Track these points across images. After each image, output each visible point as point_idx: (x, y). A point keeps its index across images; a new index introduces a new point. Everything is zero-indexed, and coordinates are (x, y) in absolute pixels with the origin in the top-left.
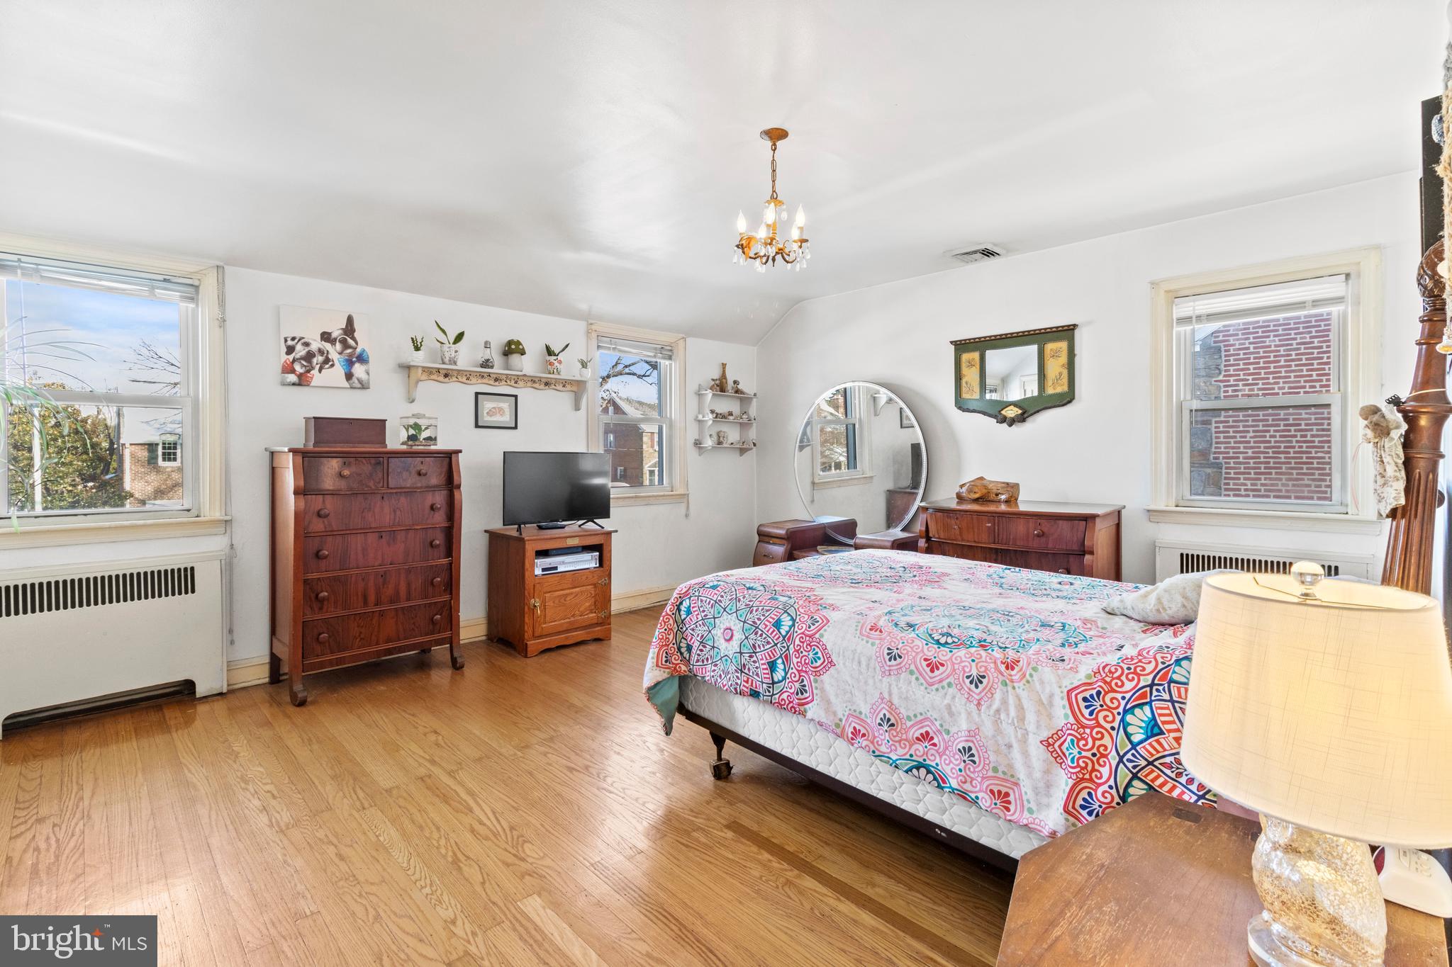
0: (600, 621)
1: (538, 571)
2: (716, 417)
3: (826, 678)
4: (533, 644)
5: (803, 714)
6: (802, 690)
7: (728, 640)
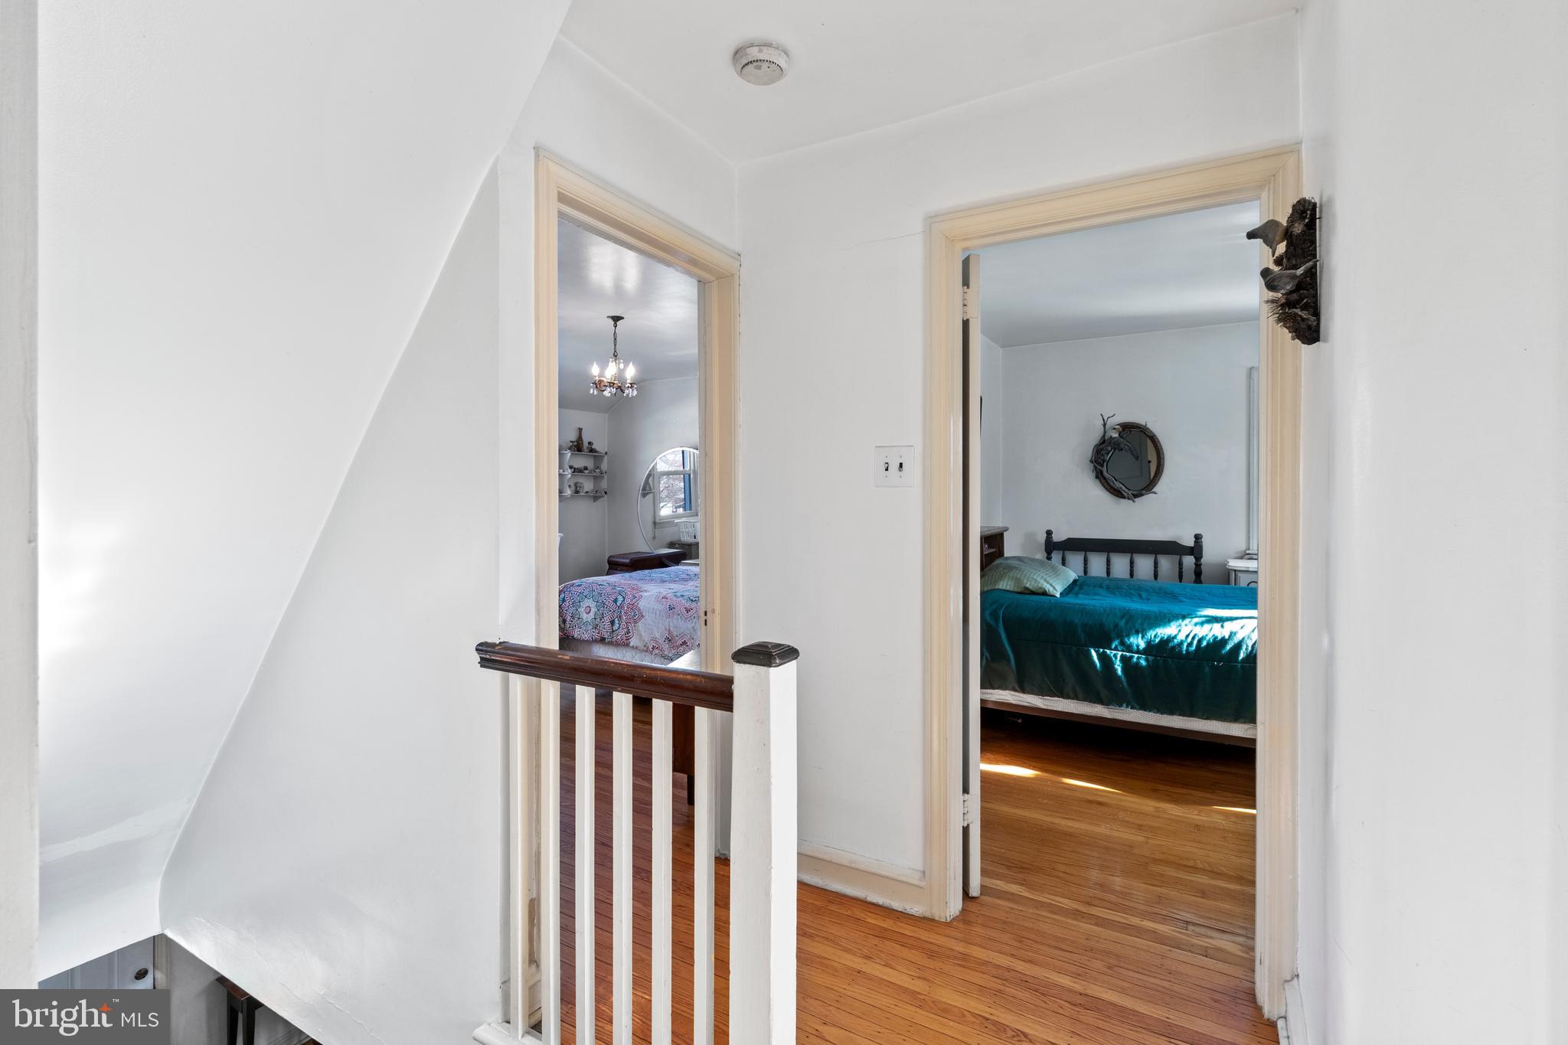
2: (574, 472)
3: (640, 624)
5: (627, 645)
6: (628, 632)
7: (588, 613)
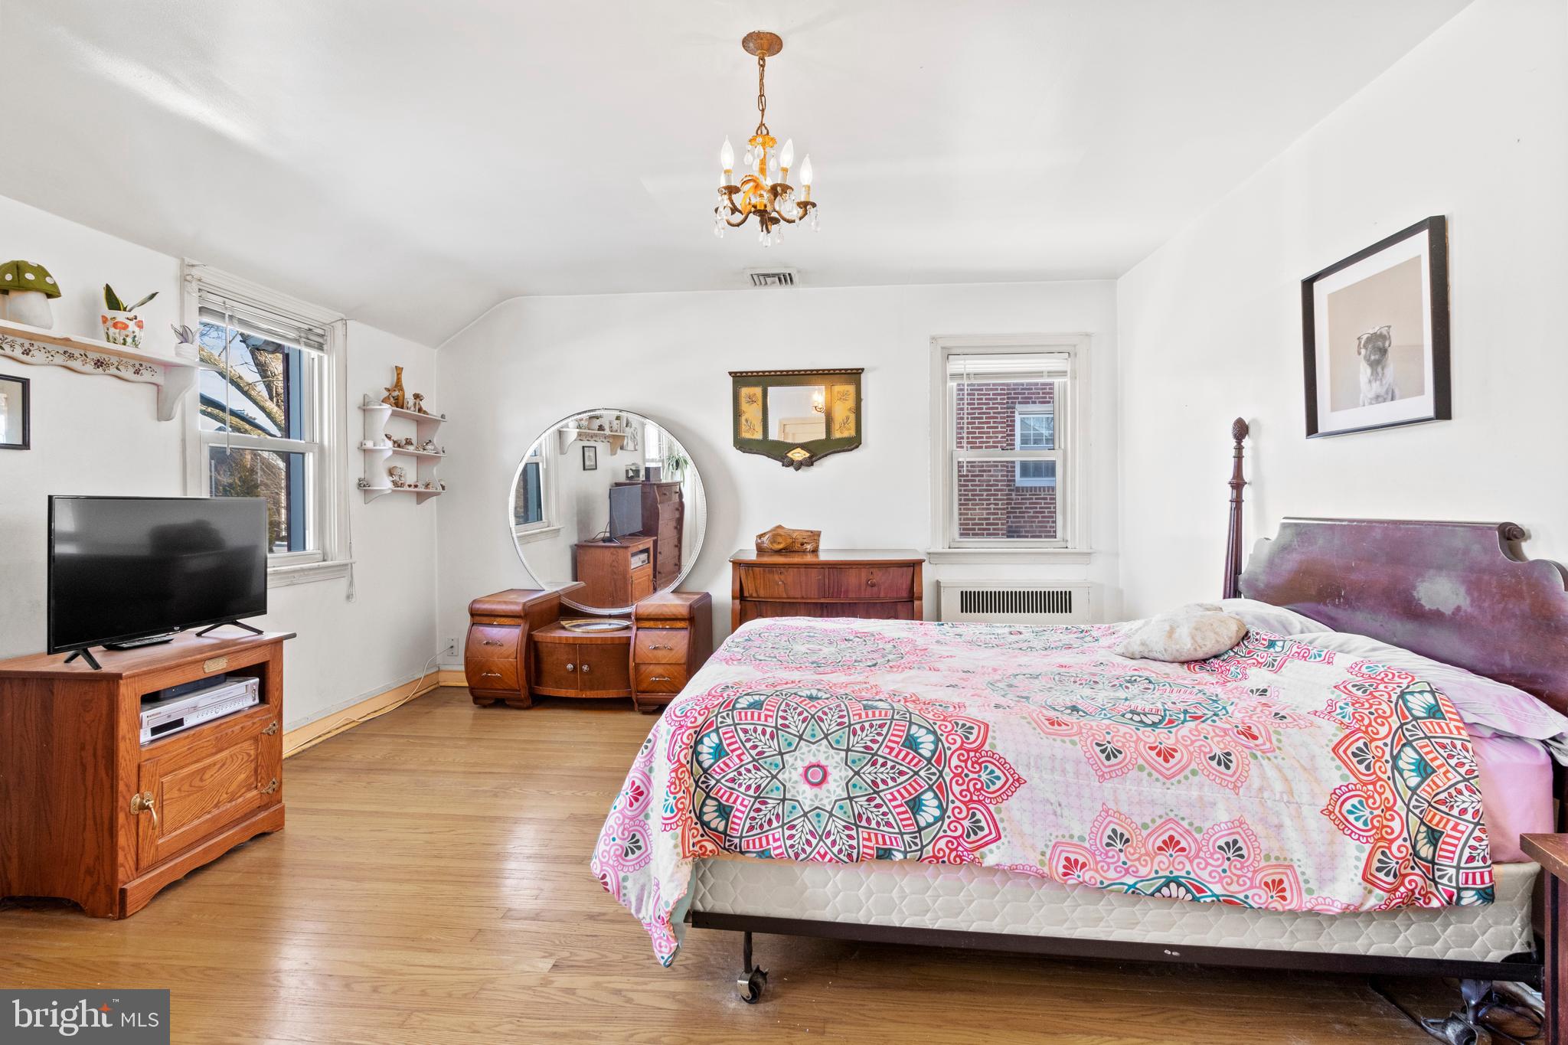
0: (266, 799)
1: (145, 736)
2: (393, 446)
3: (1013, 803)
4: (135, 886)
5: (978, 861)
6: (976, 828)
7: (818, 784)
